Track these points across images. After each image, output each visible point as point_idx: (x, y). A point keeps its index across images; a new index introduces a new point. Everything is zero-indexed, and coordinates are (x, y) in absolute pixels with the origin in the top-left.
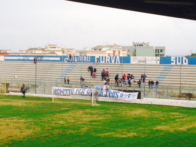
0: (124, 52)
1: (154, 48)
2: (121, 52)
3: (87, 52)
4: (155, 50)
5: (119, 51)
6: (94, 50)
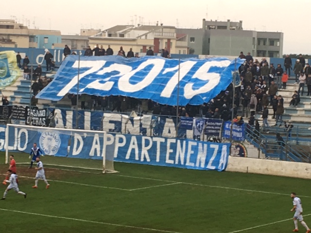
0: (180, 43)
1: (255, 36)
2: (174, 43)
3: (90, 41)
4: (256, 39)
5: (169, 40)
6: (107, 37)
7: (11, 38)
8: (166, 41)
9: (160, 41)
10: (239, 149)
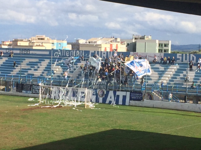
0: (122, 46)
2: (119, 46)
3: (80, 46)
4: (158, 44)
5: (117, 45)
6: (88, 43)
7: (43, 44)
8: (116, 45)
9: (113, 45)
10: (149, 96)
